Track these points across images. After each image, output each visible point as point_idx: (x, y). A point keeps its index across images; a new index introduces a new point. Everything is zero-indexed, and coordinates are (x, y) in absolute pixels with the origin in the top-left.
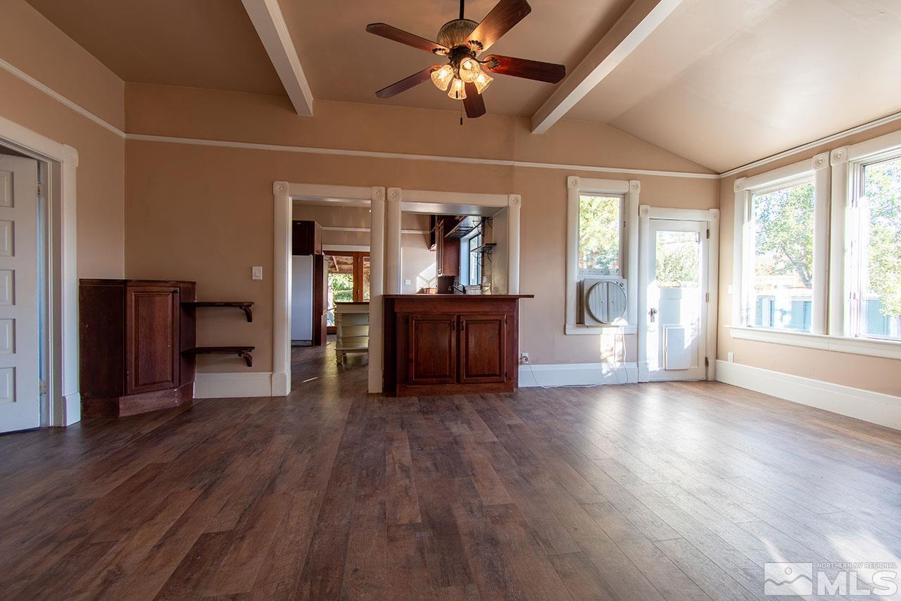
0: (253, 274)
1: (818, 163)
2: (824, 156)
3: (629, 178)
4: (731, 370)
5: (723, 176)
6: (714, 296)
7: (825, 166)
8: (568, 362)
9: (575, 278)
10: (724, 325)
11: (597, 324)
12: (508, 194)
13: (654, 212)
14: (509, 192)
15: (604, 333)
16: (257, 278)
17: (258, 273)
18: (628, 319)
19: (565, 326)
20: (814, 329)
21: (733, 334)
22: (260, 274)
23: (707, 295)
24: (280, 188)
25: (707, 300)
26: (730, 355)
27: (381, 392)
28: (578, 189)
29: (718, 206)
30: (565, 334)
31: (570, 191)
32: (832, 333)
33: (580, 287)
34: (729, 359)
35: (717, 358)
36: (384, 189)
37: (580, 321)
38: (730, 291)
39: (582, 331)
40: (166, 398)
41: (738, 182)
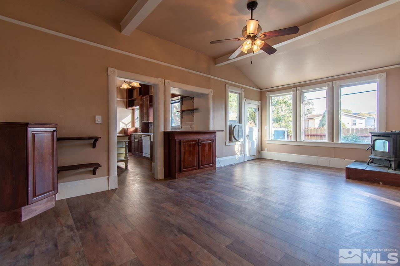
0: (96, 120)
1: (293, 91)
2: (295, 89)
3: (241, 88)
4: (267, 154)
5: (262, 90)
6: (261, 130)
7: (295, 92)
8: (226, 156)
9: (228, 124)
10: (264, 139)
11: (236, 141)
12: (209, 89)
13: (247, 101)
14: (209, 88)
15: (236, 144)
16: (99, 123)
17: (99, 119)
18: (243, 138)
19: (226, 142)
20: (293, 139)
21: (267, 142)
22: (100, 120)
23: (259, 130)
24: (112, 72)
25: (259, 131)
26: (266, 149)
27: (164, 178)
28: (229, 90)
29: (261, 100)
30: (226, 145)
31: (227, 90)
32: (298, 140)
33: (230, 127)
34: (266, 150)
35: (261, 150)
36: (163, 80)
37: (230, 140)
38: (265, 128)
39: (231, 144)
40: (49, 203)
41: (268, 93)
